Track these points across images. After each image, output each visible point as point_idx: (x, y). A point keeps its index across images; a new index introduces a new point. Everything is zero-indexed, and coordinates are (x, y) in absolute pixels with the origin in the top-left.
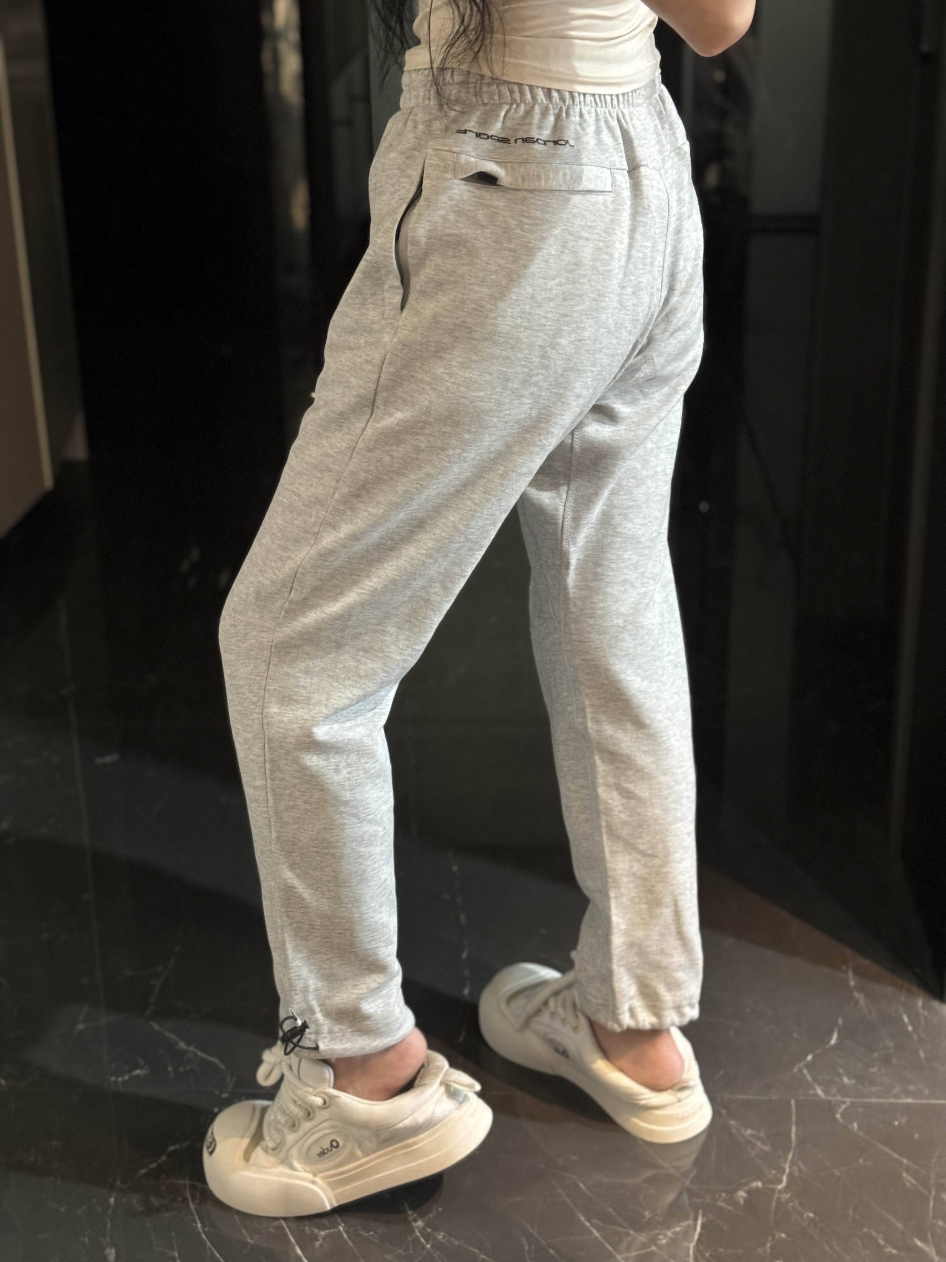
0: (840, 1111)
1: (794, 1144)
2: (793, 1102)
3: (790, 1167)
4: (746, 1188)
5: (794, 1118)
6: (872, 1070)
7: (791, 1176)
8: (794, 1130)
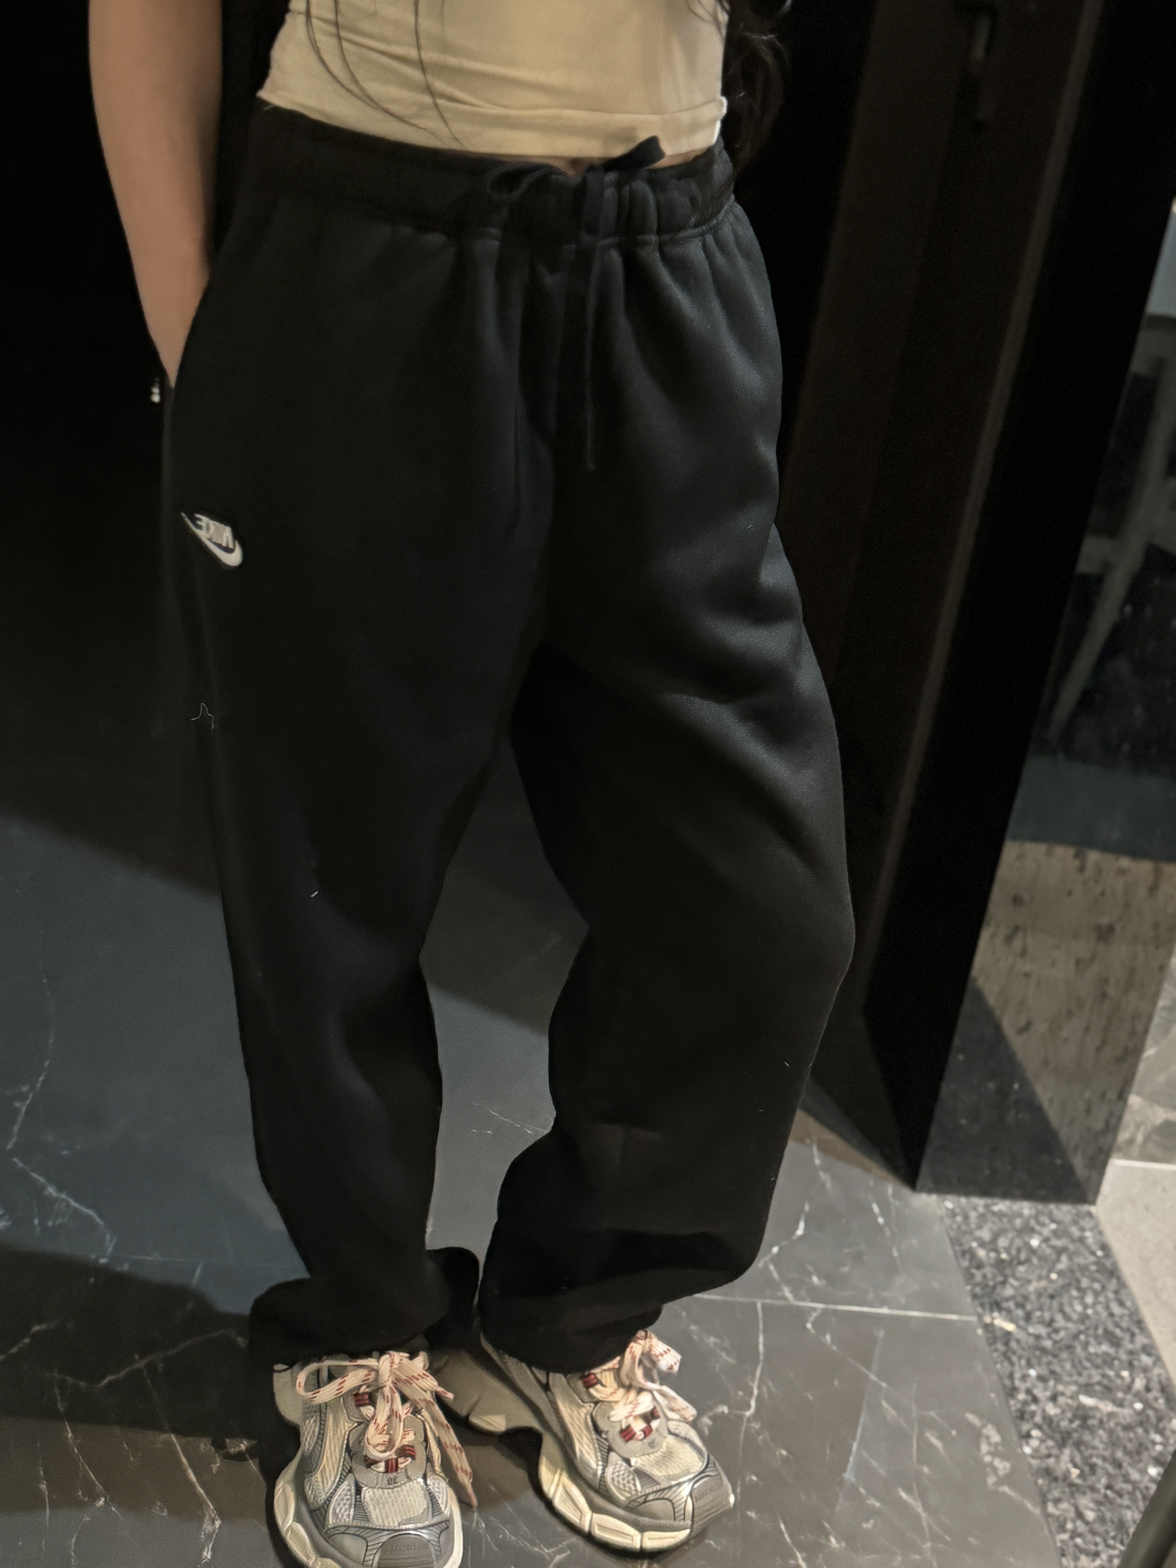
0: (811, 1319)
1: (761, 1358)
2: (759, 1306)
3: (759, 1387)
4: (712, 1414)
5: (761, 1326)
6: (844, 1269)
7: (759, 1400)
8: (761, 1339)
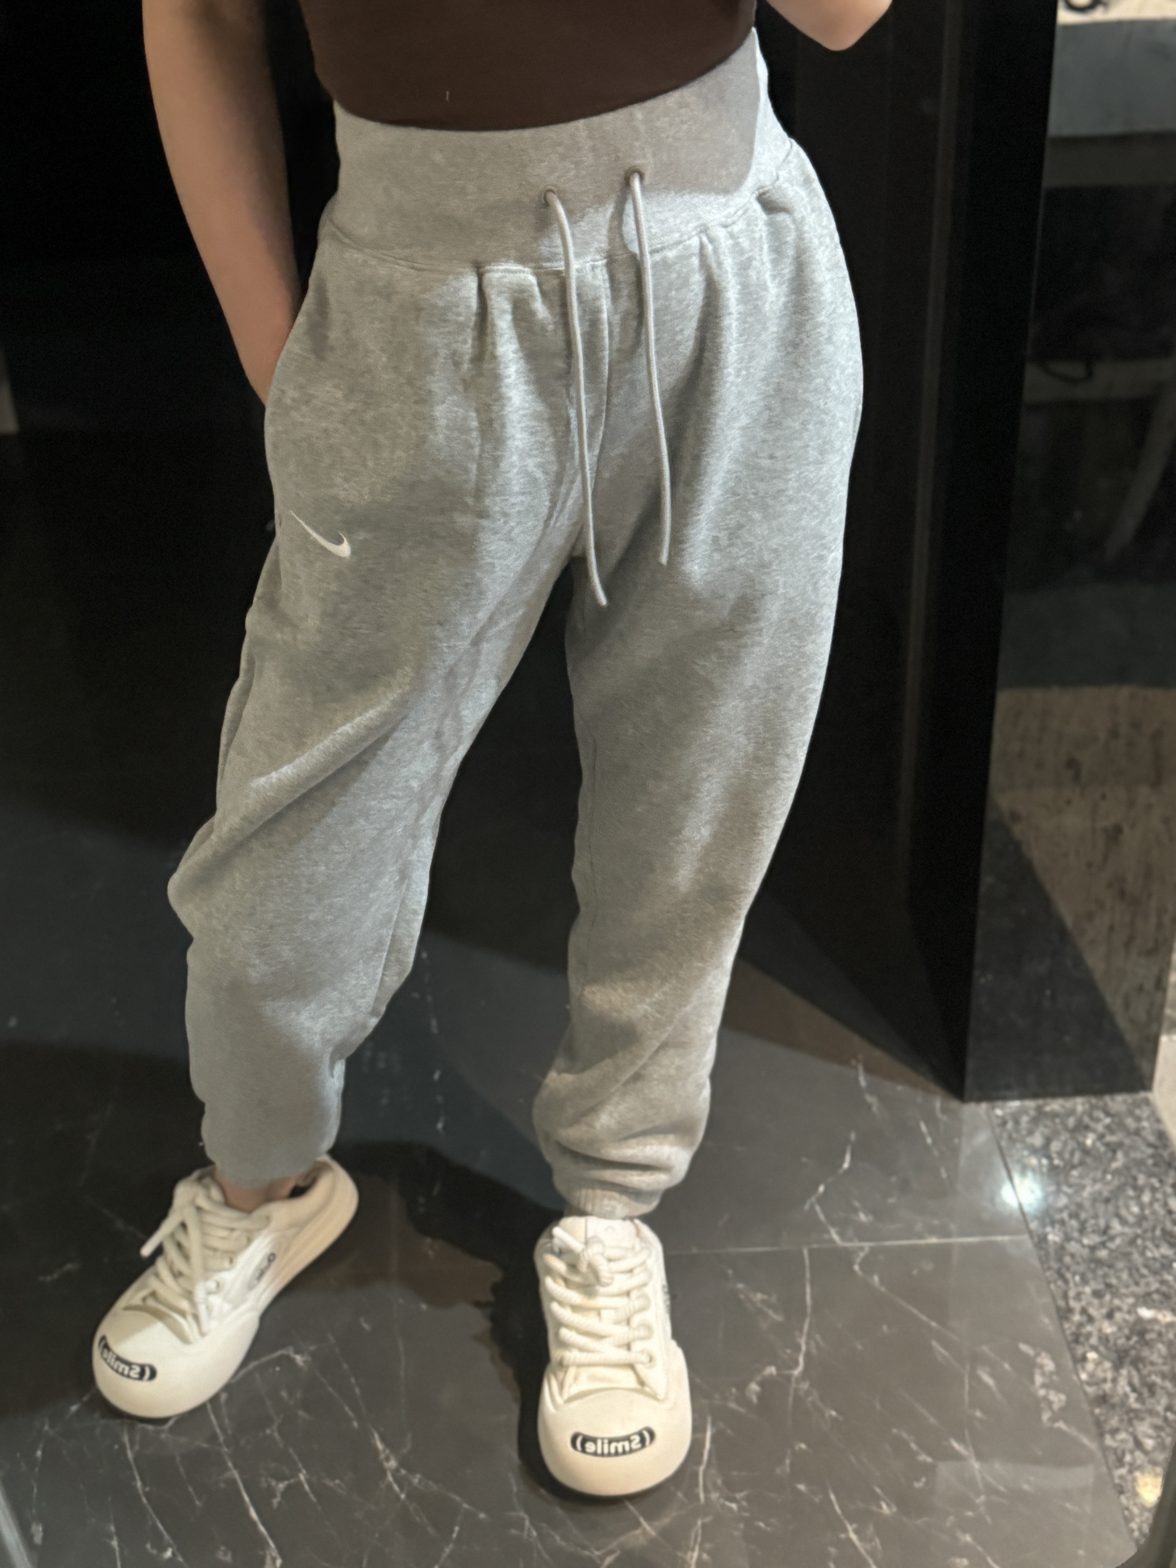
0: (858, 1260)
1: (809, 1310)
2: (806, 1252)
3: (807, 1344)
4: (758, 1378)
5: (808, 1275)
6: (891, 1200)
7: (808, 1355)
8: (808, 1290)
